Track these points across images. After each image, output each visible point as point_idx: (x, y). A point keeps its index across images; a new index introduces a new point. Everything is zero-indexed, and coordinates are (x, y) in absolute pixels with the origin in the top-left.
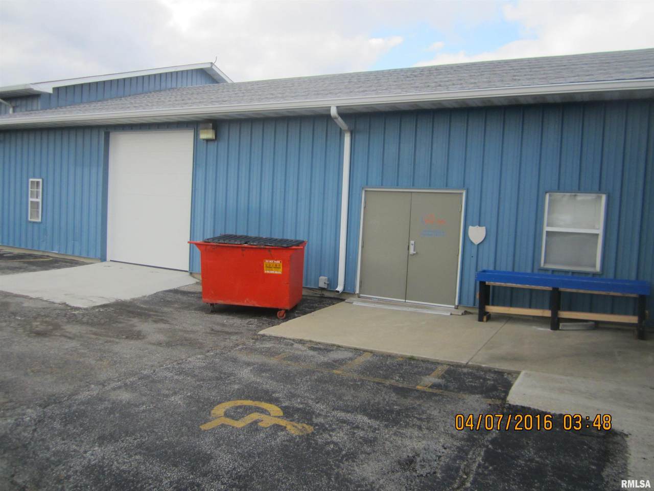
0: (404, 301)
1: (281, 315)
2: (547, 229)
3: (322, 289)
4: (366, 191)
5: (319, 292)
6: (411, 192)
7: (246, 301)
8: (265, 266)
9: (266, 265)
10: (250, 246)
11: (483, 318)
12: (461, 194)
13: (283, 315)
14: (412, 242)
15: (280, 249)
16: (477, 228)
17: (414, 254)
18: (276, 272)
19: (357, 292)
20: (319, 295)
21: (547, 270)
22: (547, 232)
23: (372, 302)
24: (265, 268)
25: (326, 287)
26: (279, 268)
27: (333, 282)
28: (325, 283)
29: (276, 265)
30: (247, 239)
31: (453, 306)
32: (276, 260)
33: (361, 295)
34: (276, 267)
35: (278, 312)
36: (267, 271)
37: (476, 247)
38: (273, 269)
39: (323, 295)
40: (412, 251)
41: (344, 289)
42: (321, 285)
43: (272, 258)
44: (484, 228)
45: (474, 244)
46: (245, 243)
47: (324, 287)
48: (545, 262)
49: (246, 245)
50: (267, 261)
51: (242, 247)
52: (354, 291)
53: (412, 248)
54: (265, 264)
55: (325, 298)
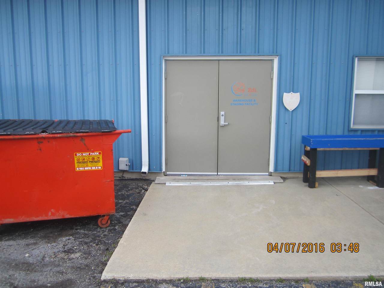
0: (216, 173)
1: (104, 222)
2: (356, 92)
3: (124, 171)
4: (166, 60)
5: (120, 175)
6: (219, 60)
7: (50, 214)
8: (76, 161)
9: (78, 160)
10: (51, 136)
11: (315, 185)
12: (272, 61)
13: (107, 222)
14: (222, 113)
15: (98, 135)
16: (291, 94)
17: (225, 125)
18: (94, 168)
19: (164, 170)
20: (118, 178)
21: (356, 131)
22: (356, 95)
23: (182, 180)
24: (76, 165)
25: (128, 170)
26: (99, 161)
27: (136, 163)
28: (127, 165)
29: (93, 158)
30: (45, 126)
31: (267, 174)
32: (93, 152)
33: (168, 173)
34: (93, 161)
35: (100, 219)
36: (79, 168)
37: (291, 113)
38: (89, 164)
39: (123, 177)
40: (222, 122)
41: (149, 169)
42: (123, 167)
43: (88, 150)
44: (298, 94)
45: (289, 111)
46: (43, 132)
47: (125, 169)
48: (354, 124)
49: (44, 135)
50: (79, 154)
51: (37, 138)
52: (161, 169)
53: (222, 119)
54: (76, 159)
55: (125, 180)
